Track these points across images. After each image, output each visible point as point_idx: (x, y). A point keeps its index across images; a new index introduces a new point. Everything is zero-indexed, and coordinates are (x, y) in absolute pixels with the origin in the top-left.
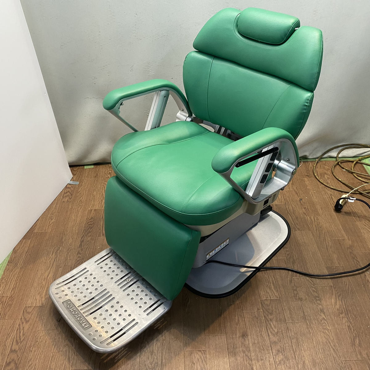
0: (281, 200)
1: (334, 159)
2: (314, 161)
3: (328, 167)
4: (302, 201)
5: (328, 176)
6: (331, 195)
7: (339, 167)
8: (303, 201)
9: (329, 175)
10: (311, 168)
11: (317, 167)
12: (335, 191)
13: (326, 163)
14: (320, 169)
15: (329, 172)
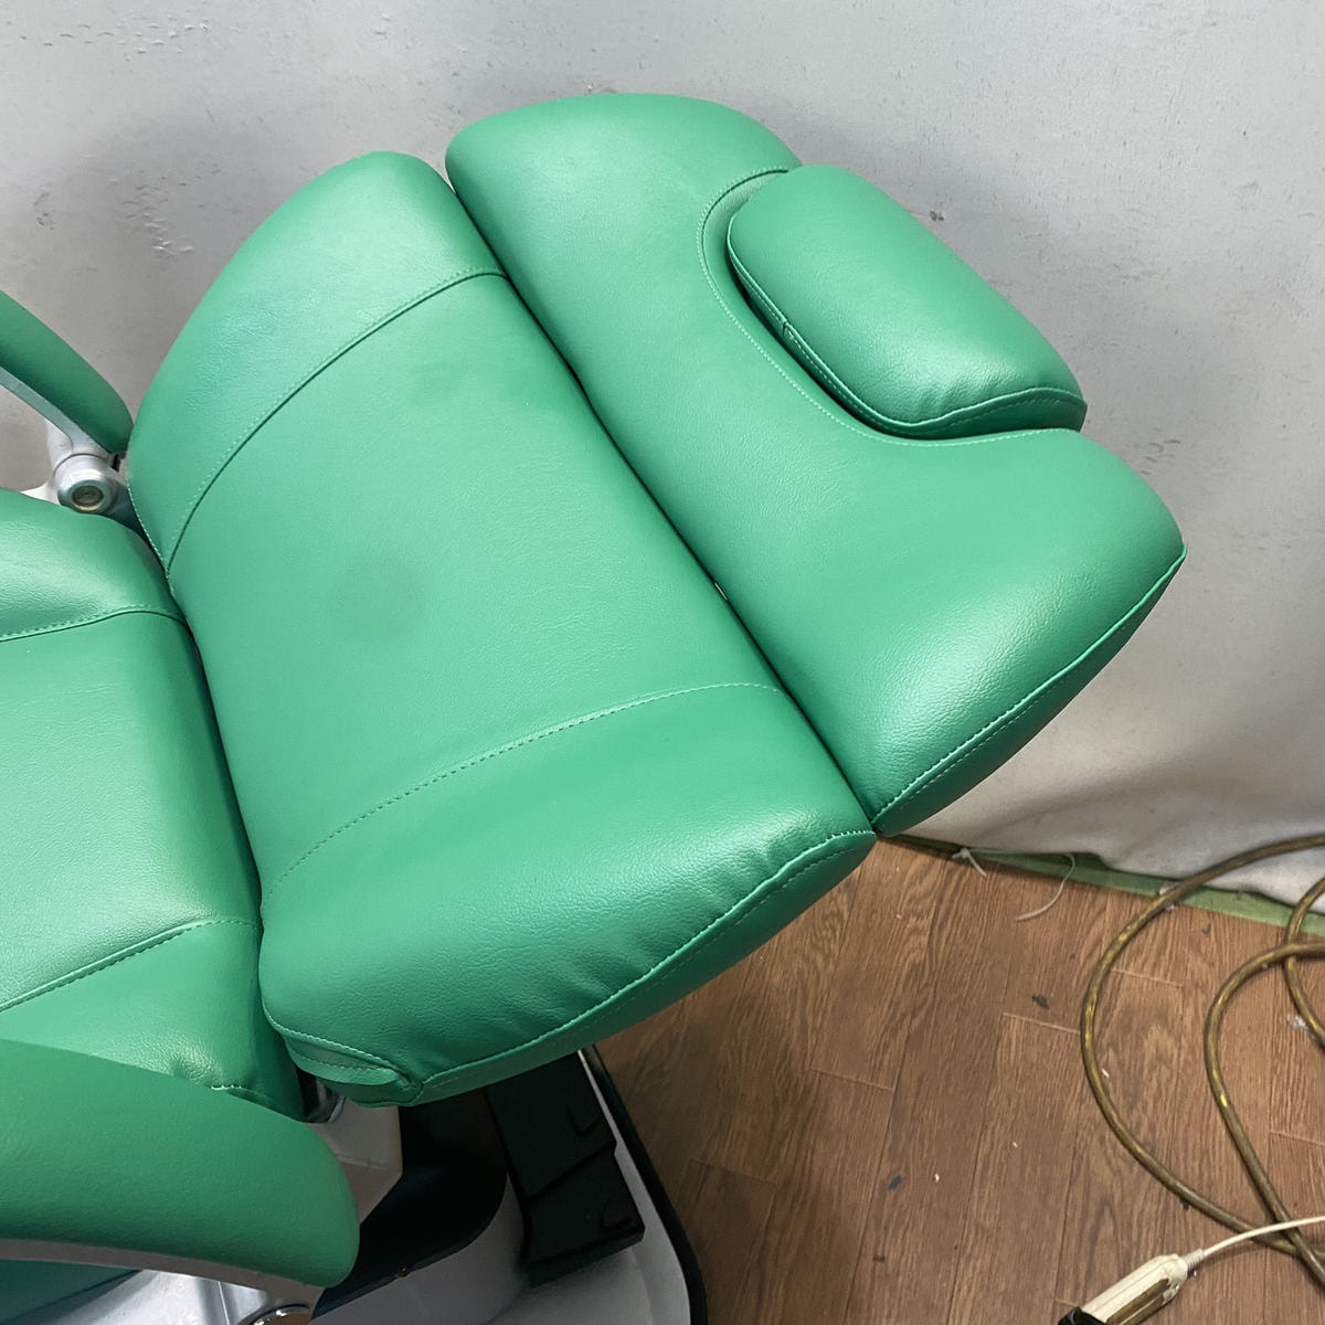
0: (781, 1144)
1: (1277, 920)
2: (1143, 898)
3: (1212, 964)
4: (896, 1198)
5: (1170, 1042)
6: (1106, 1202)
7: (1281, 985)
8: (903, 1198)
9: (1178, 1039)
10: (1098, 942)
11: (1139, 952)
12: (1148, 1176)
13: (1207, 932)
14: (1145, 974)
15: (1189, 1016)
